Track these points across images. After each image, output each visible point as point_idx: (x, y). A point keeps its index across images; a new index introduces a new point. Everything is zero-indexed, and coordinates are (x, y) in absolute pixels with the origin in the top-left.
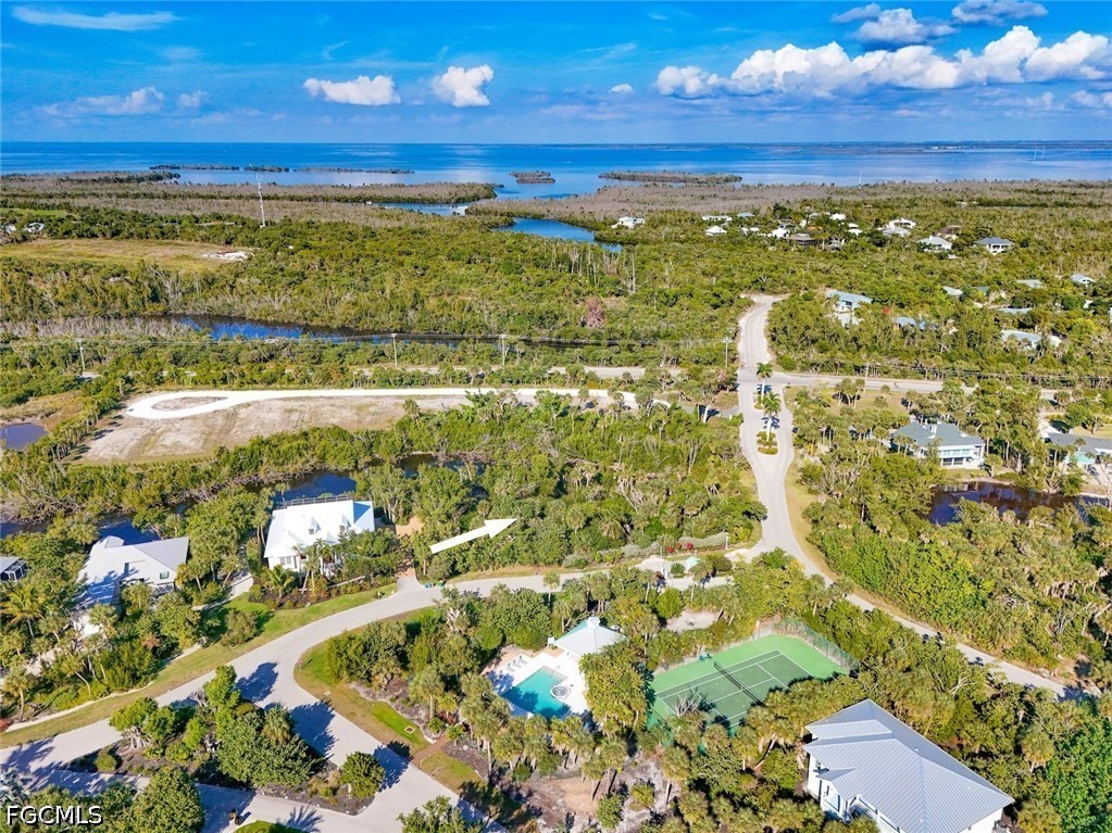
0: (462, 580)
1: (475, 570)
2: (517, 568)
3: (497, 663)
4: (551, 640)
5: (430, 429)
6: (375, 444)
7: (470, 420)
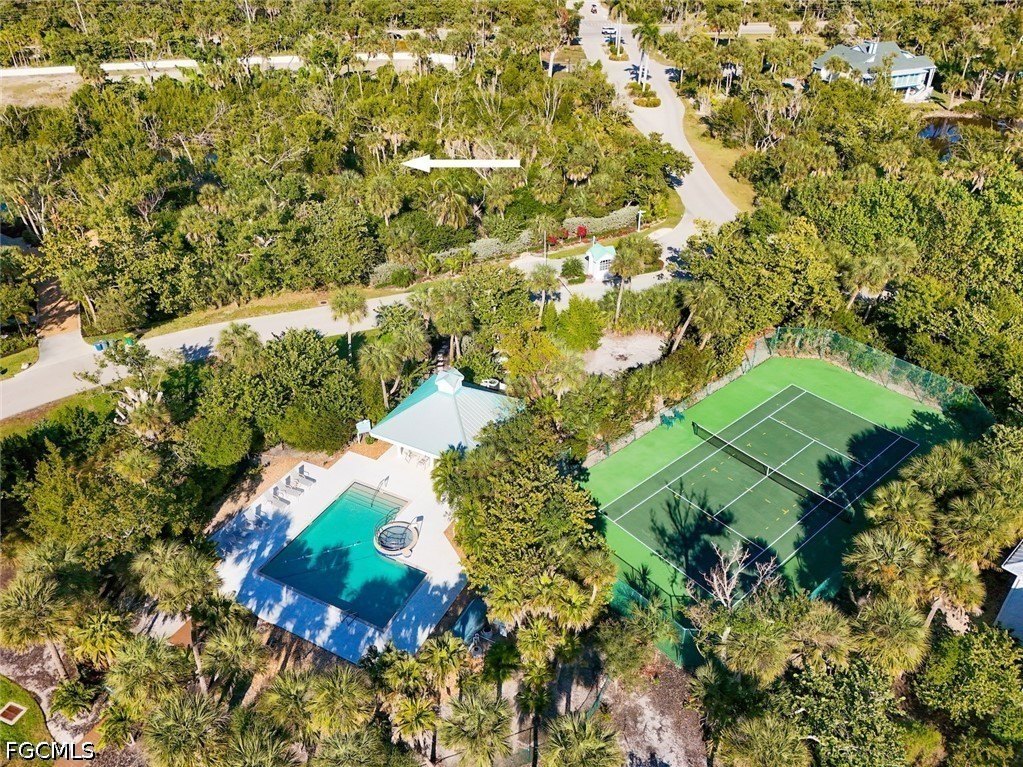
0: (177, 329)
1: (204, 308)
2: (286, 296)
3: (252, 490)
4: (363, 426)
5: (126, 102)
6: (30, 128)
7: (197, 90)
